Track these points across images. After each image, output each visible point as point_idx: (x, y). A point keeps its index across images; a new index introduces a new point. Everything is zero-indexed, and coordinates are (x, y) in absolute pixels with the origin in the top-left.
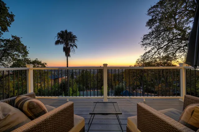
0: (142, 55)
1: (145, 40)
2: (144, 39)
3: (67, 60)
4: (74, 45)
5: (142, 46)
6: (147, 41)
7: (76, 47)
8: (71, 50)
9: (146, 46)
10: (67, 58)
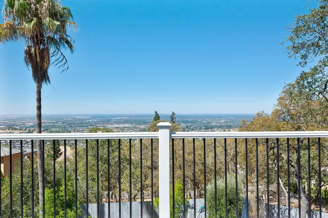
0: (293, 81)
1: (301, 34)
2: (297, 31)
3: (39, 93)
4: (61, 38)
5: (292, 53)
6: (309, 38)
7: (71, 47)
8: (52, 60)
9: (303, 52)
10: (39, 87)
